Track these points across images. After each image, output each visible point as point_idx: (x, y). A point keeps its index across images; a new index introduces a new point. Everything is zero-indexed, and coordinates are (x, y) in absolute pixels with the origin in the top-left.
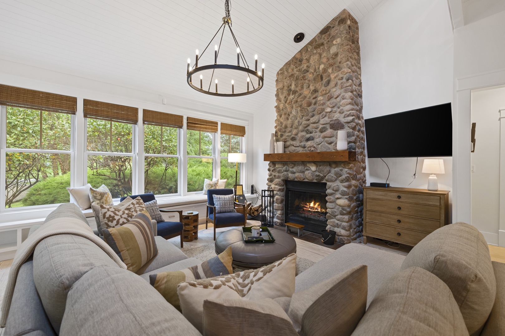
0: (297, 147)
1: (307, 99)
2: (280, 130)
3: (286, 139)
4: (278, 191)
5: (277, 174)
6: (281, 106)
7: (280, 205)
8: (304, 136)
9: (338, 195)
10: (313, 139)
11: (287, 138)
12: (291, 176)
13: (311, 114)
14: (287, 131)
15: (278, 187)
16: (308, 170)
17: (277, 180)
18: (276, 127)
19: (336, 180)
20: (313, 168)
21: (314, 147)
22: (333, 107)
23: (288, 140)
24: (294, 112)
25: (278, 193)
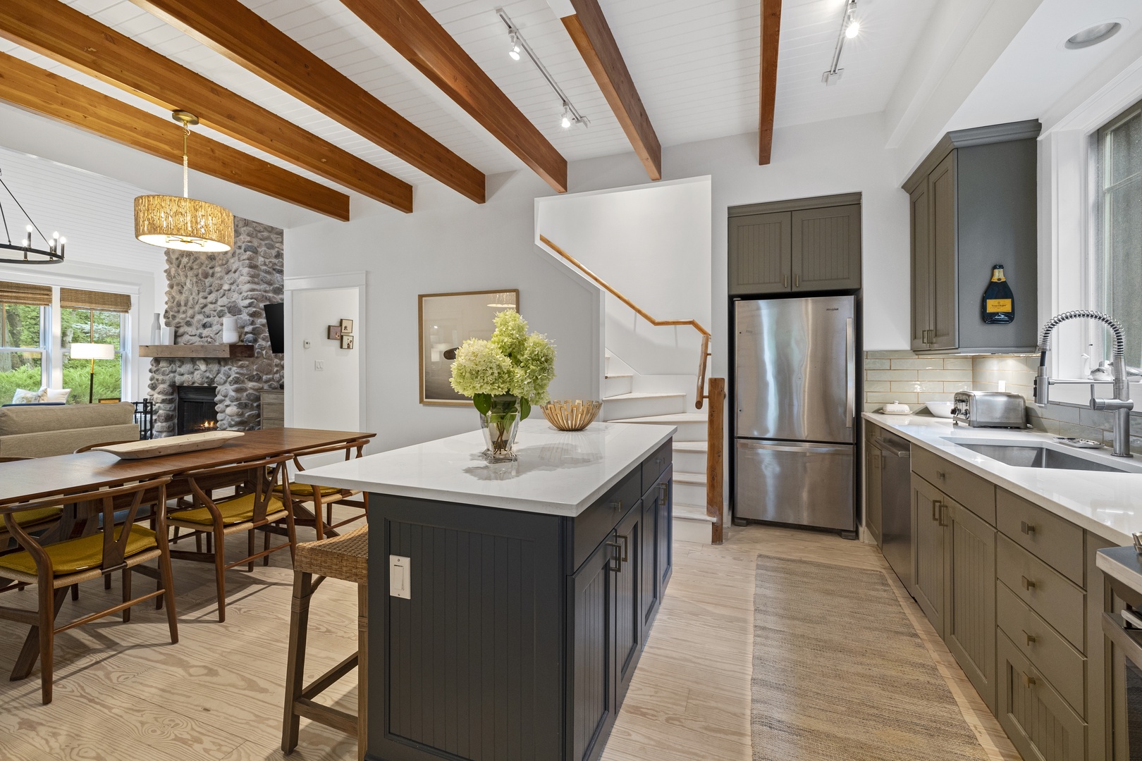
0: (193, 336)
1: (204, 268)
2: (171, 308)
3: (180, 323)
4: (161, 403)
5: (160, 377)
6: (173, 272)
7: (164, 424)
8: (201, 320)
9: (227, 402)
10: (210, 326)
11: (181, 321)
12: (178, 380)
13: (207, 290)
14: (181, 311)
15: (161, 397)
16: (198, 370)
17: (161, 387)
18: (166, 303)
19: (225, 382)
20: (203, 367)
21: (211, 338)
22: (232, 284)
23: (182, 324)
24: (188, 285)
25: (162, 405)
